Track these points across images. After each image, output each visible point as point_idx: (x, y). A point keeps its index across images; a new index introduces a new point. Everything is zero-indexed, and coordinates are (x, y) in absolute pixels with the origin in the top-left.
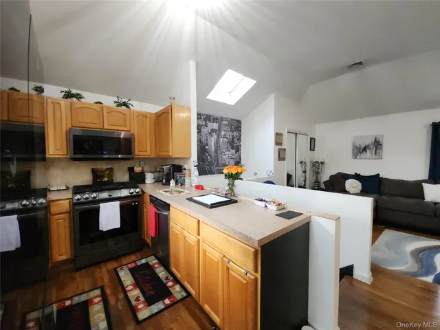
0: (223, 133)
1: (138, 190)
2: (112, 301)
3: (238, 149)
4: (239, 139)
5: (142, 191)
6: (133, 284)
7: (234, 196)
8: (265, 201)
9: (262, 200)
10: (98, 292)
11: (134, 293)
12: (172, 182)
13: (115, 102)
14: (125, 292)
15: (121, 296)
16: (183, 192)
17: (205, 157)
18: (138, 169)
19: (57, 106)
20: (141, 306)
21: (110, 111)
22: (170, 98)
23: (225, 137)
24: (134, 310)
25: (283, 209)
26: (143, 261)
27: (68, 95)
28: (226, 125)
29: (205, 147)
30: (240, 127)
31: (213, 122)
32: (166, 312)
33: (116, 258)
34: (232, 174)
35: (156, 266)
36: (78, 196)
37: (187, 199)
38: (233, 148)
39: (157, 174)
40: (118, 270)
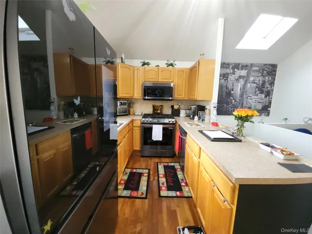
0: (252, 79)
1: (173, 120)
2: (151, 179)
3: (268, 94)
4: (272, 83)
5: (176, 121)
6: (163, 175)
7: (242, 136)
8: (272, 147)
9: (268, 145)
10: (147, 171)
11: (163, 180)
12: (196, 118)
13: (166, 64)
14: (158, 177)
15: (156, 178)
16: (200, 125)
17: (229, 100)
18: (176, 107)
19: (139, 71)
20: (163, 188)
21: (163, 70)
22: (201, 55)
23: (254, 82)
24: (160, 189)
25: (296, 160)
26: (172, 164)
27: (144, 64)
28: (256, 71)
29: (230, 92)
30: (275, 71)
31: (242, 69)
32: (175, 199)
33: (159, 157)
34: (241, 116)
35: (178, 170)
36: (144, 119)
37: (199, 131)
38: (262, 92)
39: (188, 111)
40: (159, 164)
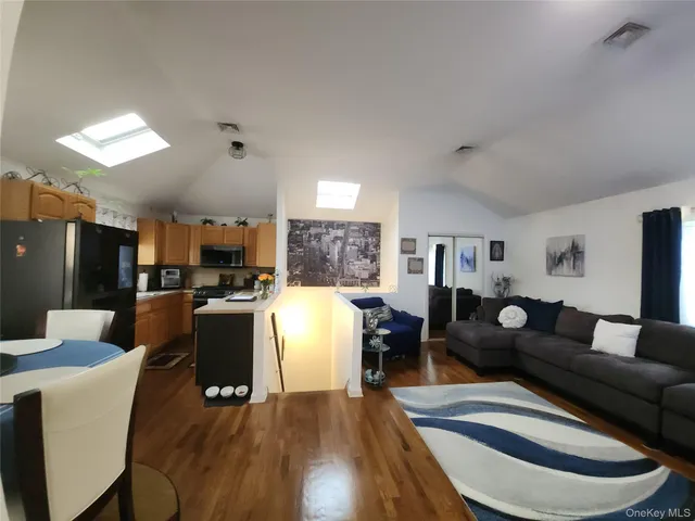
0: (351, 240)
3: (374, 258)
4: (377, 246)
13: (236, 222)
17: (325, 267)
19: (196, 231)
23: (354, 244)
27: (206, 222)
28: (355, 231)
29: (325, 256)
30: (379, 231)
31: (337, 229)
38: (366, 257)
